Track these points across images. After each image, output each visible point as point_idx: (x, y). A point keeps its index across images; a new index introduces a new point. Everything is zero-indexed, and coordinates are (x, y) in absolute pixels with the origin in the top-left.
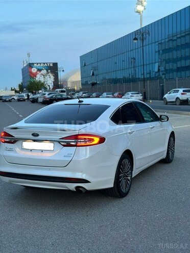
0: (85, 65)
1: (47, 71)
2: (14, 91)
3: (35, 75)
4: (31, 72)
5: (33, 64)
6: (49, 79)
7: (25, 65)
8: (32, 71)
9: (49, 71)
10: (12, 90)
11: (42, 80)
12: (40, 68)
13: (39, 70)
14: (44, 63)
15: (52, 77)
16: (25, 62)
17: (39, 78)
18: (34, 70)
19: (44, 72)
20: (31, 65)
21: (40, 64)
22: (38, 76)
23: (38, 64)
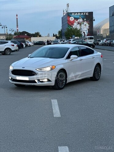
0: (113, 15)
1: (83, 20)
2: (55, 37)
3: (72, 23)
4: (69, 21)
5: (72, 13)
6: (84, 26)
7: (65, 14)
8: (70, 19)
9: (85, 19)
10: (54, 36)
11: (78, 27)
12: (77, 17)
13: (76, 19)
14: (81, 13)
15: (88, 25)
16: (65, 12)
17: (76, 26)
18: (72, 19)
19: (81, 20)
20: (69, 15)
21: (77, 13)
22: (75, 24)
23: (75, 13)
